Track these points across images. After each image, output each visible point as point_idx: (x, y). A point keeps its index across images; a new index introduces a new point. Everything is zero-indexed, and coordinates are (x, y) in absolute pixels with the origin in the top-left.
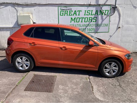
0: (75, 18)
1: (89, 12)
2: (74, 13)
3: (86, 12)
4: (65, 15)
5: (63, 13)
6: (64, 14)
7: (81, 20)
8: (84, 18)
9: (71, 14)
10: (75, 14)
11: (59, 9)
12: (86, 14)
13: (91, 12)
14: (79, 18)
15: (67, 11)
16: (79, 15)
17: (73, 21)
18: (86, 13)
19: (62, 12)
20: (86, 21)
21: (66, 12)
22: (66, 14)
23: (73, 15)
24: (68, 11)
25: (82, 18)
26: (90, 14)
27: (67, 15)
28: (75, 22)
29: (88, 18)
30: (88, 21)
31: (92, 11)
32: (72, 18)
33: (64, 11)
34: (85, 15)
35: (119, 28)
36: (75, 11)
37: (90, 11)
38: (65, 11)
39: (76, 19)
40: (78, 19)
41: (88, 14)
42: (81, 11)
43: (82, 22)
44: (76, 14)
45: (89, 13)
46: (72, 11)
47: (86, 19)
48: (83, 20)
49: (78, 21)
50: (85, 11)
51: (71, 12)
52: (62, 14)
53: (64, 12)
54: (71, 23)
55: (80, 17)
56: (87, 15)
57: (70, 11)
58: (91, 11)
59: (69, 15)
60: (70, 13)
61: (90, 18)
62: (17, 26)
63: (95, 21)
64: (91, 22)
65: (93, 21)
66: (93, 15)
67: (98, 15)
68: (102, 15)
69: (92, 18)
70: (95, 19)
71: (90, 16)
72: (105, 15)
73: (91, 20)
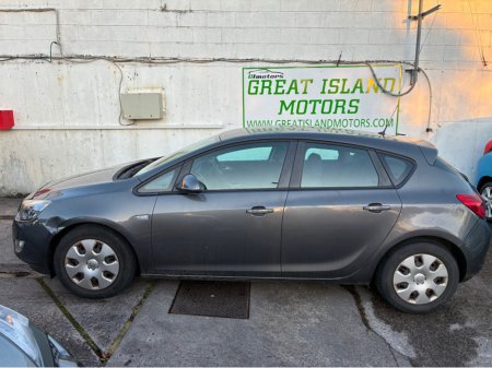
0: (293, 102)
1: (334, 83)
2: (291, 88)
3: (328, 83)
4: (262, 93)
5: (257, 88)
6: (260, 90)
7: (310, 107)
8: (320, 101)
9: (280, 90)
10: (293, 91)
11: (246, 75)
12: (326, 90)
13: (340, 85)
14: (306, 102)
15: (270, 82)
16: (305, 93)
17: (287, 109)
18: (327, 88)
19: (254, 84)
20: (326, 110)
21: (267, 84)
22: (266, 90)
23: (288, 93)
24: (274, 80)
25: (315, 101)
26: (340, 90)
27: (270, 93)
28: (292, 113)
29: (331, 101)
30: (333, 110)
31: (345, 80)
32: (283, 103)
33: (260, 80)
34: (323, 92)
35: (428, 130)
36: (294, 81)
37: (338, 81)
38: (264, 82)
39: (296, 104)
40: (303, 104)
41: (334, 89)
42: (312, 81)
43: (313, 113)
44: (296, 89)
45: (337, 87)
46: (284, 82)
47: (327, 104)
48: (319, 106)
49: (301, 110)
50: (325, 81)
51: (281, 84)
52: (253, 90)
53: (261, 83)
54: (281, 117)
55: (307, 97)
56: (329, 92)
57: (278, 81)
58: (341, 82)
59: (276, 93)
60: (278, 87)
61: (337, 101)
62: (117, 125)
63: (353, 110)
64: (343, 112)
65: (349, 112)
66: (348, 92)
67: (362, 92)
68: (376, 91)
69: (344, 101)
70: (354, 103)
71: (338, 96)
72: (384, 92)
73: (343, 107)
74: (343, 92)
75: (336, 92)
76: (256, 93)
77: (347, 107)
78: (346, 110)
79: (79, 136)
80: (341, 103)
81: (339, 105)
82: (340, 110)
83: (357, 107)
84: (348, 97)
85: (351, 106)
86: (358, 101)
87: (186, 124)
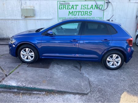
0: (72, 12)
1: (85, 6)
4: (63, 9)
7: (78, 13)
8: (80, 12)
9: (69, 8)
10: (72, 8)
14: (76, 12)
16: (76, 9)
17: (71, 14)
18: (83, 7)
19: (61, 6)
20: (82, 14)
21: (65, 6)
24: (67, 5)
27: (65, 9)
29: (84, 12)
32: (69, 12)
34: (81, 9)
35: (112, 21)
36: (73, 5)
42: (78, 5)
43: (79, 15)
49: (75, 14)
50: (82, 5)
51: (69, 6)
53: (63, 6)
54: (69, 16)
56: (83, 9)
58: (87, 6)
59: (67, 9)
61: (86, 12)
62: (21, 18)
63: (90, 14)
66: (89, 9)
67: (93, 9)
68: (97, 9)
69: (88, 12)
70: (90, 12)
72: (99, 9)
73: (87, 13)
74: (87, 9)
75: (85, 9)
76: (61, 9)
77: (88, 14)
78: (88, 15)
79: (10, 21)
83: (91, 14)
86: (92, 12)
87: (41, 18)
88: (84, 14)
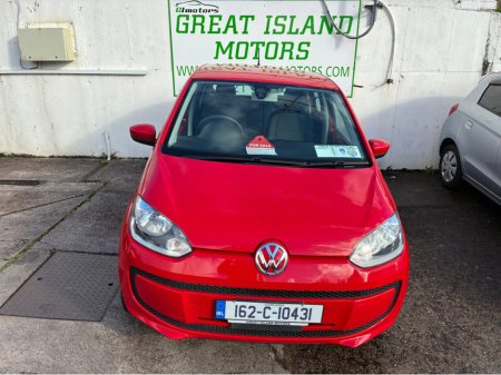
0: (231, 44)
1: (281, 21)
2: (228, 26)
3: (272, 20)
4: (193, 32)
5: (187, 25)
6: (191, 29)
7: (252, 50)
8: (263, 44)
9: (215, 28)
10: (230, 30)
11: (173, 8)
12: (271, 30)
13: (287, 23)
14: (247, 44)
15: (203, 17)
16: (245, 32)
17: (224, 52)
18: (272, 26)
19: (183, 20)
20: (271, 54)
21: (199, 20)
22: (198, 28)
23: (225, 32)
24: (207, 16)
25: (258, 43)
26: (287, 30)
27: (203, 32)
28: (230, 58)
29: (277, 44)
31: (293, 17)
32: (219, 44)
33: (190, 14)
34: (267, 32)
35: (389, 81)
36: (232, 17)
37: (285, 18)
38: (195, 17)
39: (235, 46)
40: (243, 47)
41: (279, 29)
42: (253, 18)
43: (256, 58)
44: (234, 27)
45: (284, 26)
46: (220, 18)
47: (272, 47)
49: (241, 54)
50: (269, 17)
51: (216, 20)
52: (182, 28)
53: (191, 19)
54: (218, 62)
55: (249, 38)
56: (274, 32)
57: (212, 17)
58: (289, 19)
59: (211, 32)
60: (212, 24)
61: (284, 44)
63: (303, 55)
64: (291, 58)
65: (298, 57)
66: (297, 32)
67: (313, 33)
68: (330, 32)
69: (292, 44)
70: (304, 47)
71: (286, 37)
72: (339, 33)
73: (290, 51)
74: (290, 33)
75: (283, 32)
76: (186, 32)
77: (295, 52)
78: (294, 56)
80: (288, 47)
81: (286, 48)
82: (287, 54)
83: (307, 52)
84: (296, 39)
85: (300, 50)
86: (308, 44)
87: (103, 69)
88: (279, 54)
